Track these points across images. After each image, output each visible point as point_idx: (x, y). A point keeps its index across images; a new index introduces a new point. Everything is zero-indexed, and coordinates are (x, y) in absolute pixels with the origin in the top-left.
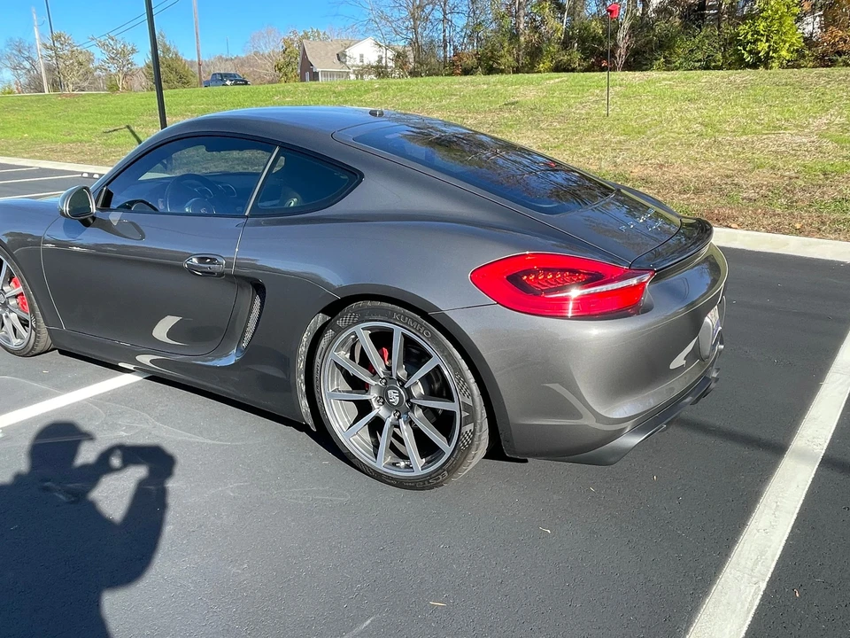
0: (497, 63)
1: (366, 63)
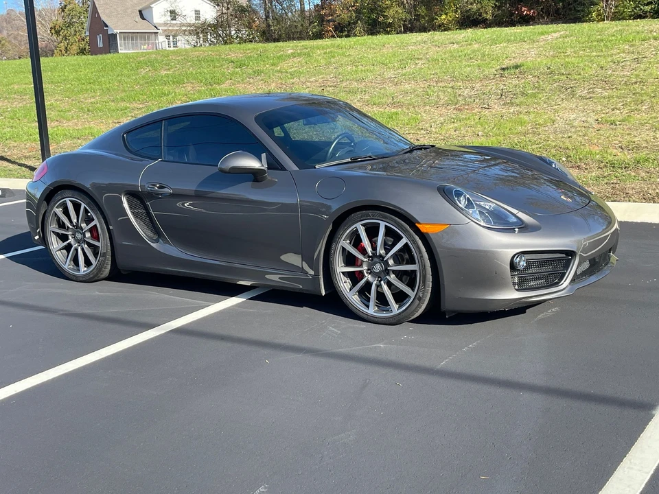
0: (384, 16)
1: (202, 19)
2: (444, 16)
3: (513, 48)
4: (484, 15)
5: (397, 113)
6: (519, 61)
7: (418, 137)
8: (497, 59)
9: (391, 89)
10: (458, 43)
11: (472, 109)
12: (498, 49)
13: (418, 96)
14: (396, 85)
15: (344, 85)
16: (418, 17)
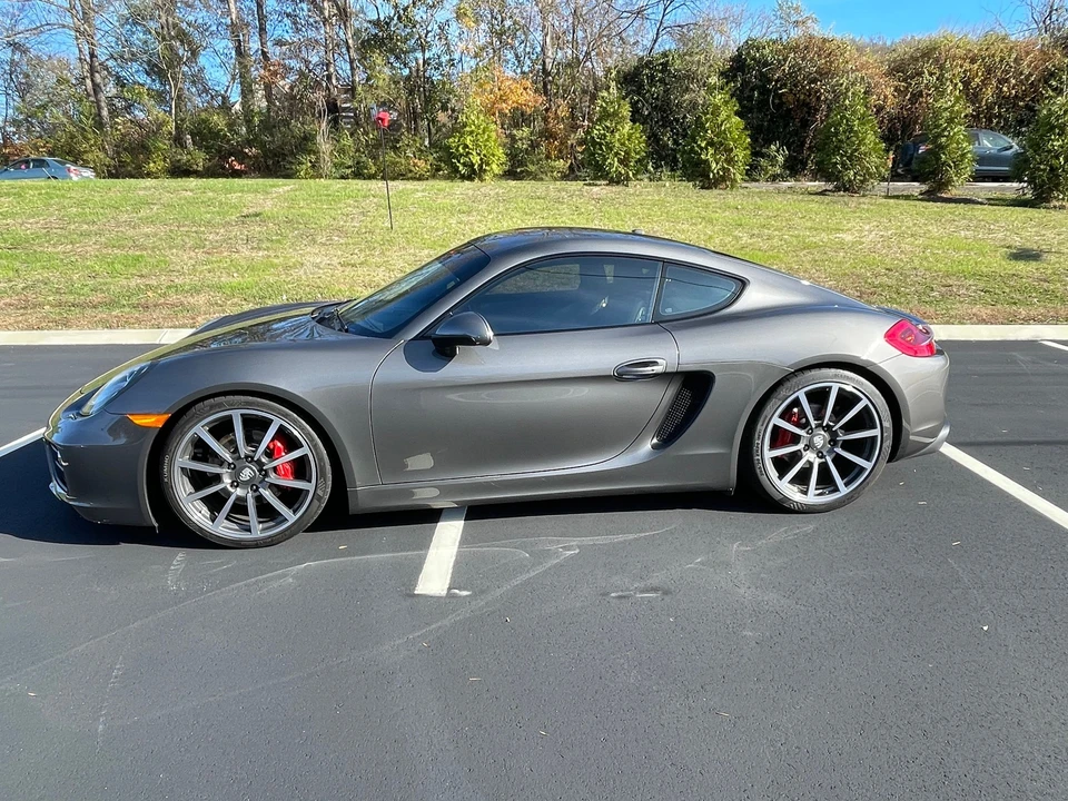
2: (152, 165)
3: (250, 197)
4: (195, 167)
5: (142, 256)
6: (258, 210)
7: (172, 278)
8: (236, 207)
9: (131, 232)
10: (191, 191)
11: (222, 252)
12: (234, 197)
13: (161, 239)
14: (134, 228)
15: (73, 227)
16: (122, 164)
